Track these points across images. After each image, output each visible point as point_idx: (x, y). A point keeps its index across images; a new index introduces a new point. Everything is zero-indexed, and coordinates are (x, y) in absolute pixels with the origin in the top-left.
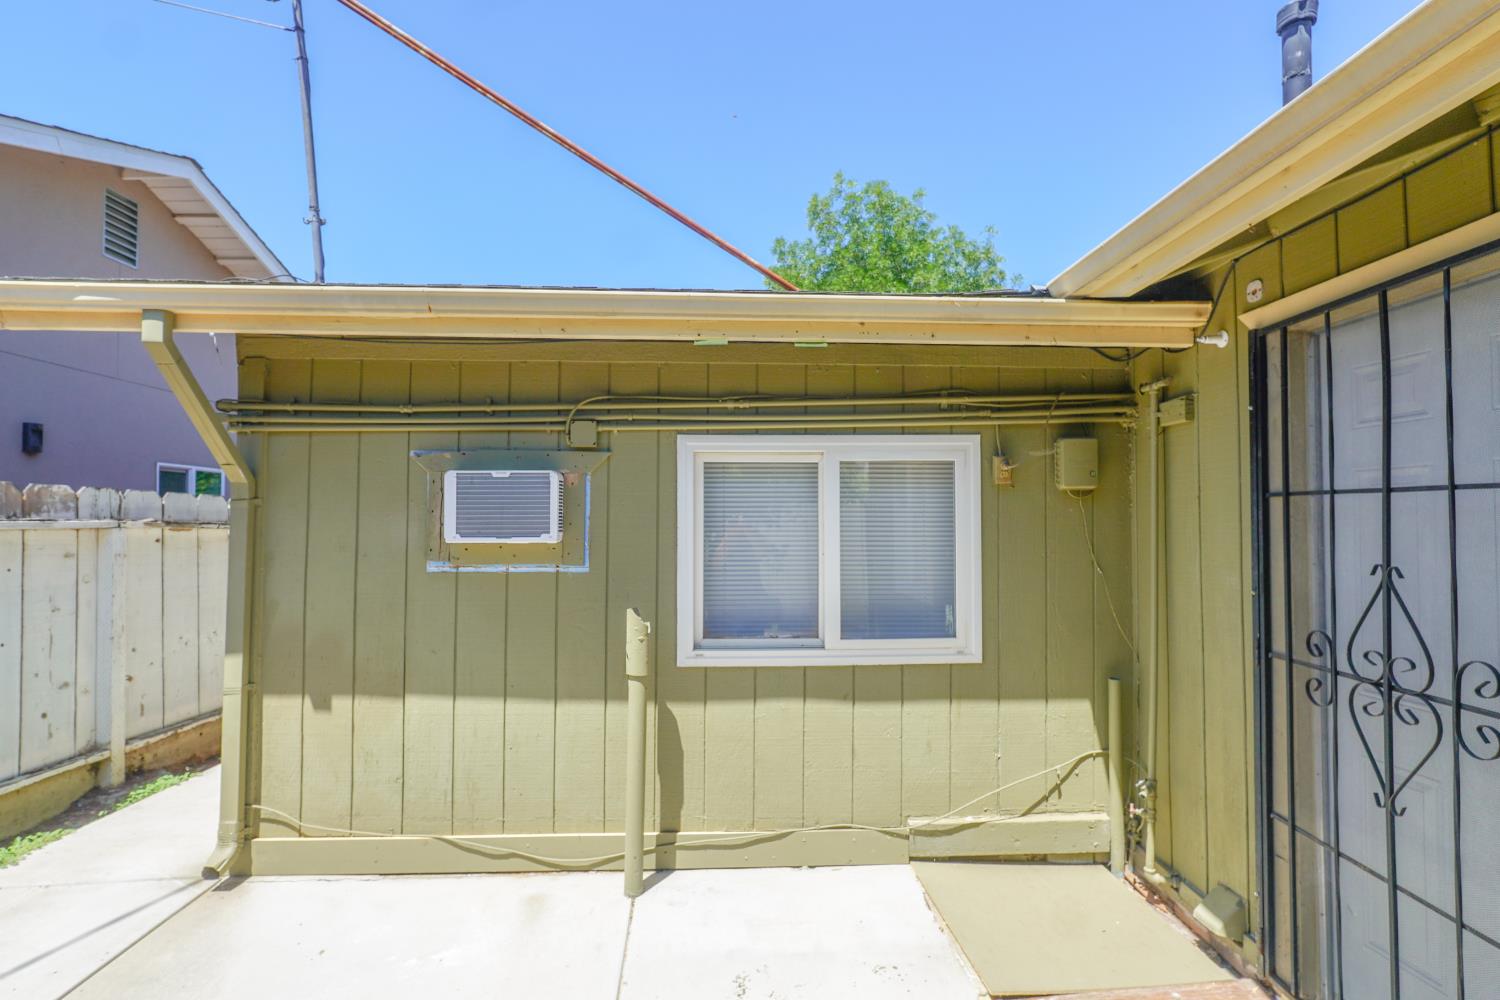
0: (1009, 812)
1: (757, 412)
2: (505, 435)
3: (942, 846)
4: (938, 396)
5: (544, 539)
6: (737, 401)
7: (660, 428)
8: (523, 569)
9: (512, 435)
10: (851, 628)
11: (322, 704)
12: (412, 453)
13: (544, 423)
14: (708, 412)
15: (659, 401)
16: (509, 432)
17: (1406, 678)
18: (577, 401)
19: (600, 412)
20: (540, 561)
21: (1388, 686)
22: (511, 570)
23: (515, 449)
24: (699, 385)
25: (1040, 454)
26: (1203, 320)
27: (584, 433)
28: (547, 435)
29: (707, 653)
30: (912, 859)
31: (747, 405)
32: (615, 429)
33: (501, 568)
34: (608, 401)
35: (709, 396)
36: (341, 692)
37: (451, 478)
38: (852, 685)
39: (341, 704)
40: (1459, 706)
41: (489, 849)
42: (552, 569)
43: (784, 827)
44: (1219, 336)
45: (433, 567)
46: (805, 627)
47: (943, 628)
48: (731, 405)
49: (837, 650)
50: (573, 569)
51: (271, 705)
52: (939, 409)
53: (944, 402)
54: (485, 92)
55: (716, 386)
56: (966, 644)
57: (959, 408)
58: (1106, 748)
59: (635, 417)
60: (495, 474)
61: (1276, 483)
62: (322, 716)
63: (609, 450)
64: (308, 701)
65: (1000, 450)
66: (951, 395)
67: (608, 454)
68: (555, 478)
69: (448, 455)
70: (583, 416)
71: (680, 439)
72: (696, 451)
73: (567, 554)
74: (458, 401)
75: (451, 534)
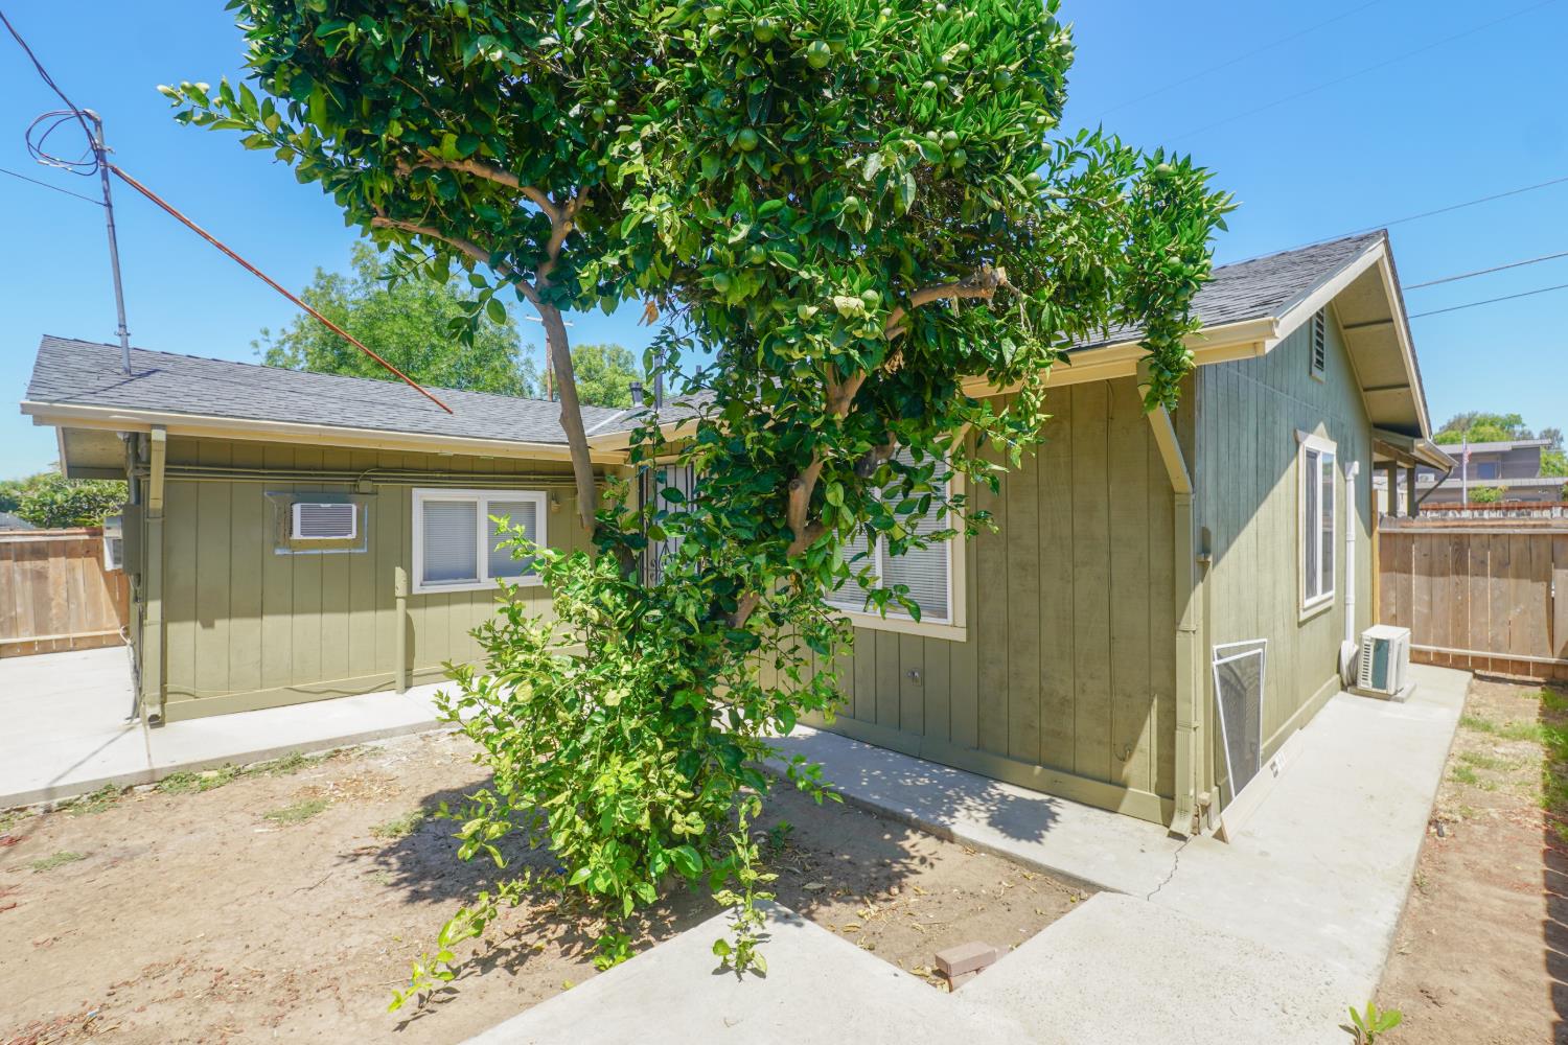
1: (450, 478)
2: (320, 486)
4: (529, 474)
5: (349, 537)
6: (442, 473)
7: (404, 485)
8: (329, 551)
9: (325, 486)
10: (496, 571)
11: (208, 625)
12: (265, 495)
13: (343, 481)
14: (427, 478)
15: (403, 472)
16: (322, 484)
18: (366, 471)
19: (376, 476)
20: (343, 548)
22: (324, 552)
23: (324, 493)
24: (422, 465)
25: (568, 499)
26: (627, 456)
27: (365, 486)
28: (346, 485)
29: (425, 588)
31: (447, 475)
32: (380, 484)
33: (319, 552)
34: (376, 471)
35: (426, 470)
36: (222, 617)
37: (297, 508)
38: (492, 597)
39: (220, 624)
41: (313, 689)
42: (347, 551)
45: (278, 552)
46: (471, 574)
48: (438, 475)
49: (487, 583)
50: (358, 551)
51: (172, 628)
52: (529, 480)
53: (532, 477)
54: (258, 274)
55: (431, 466)
56: (538, 579)
57: (538, 480)
59: (390, 479)
60: (322, 505)
62: (209, 632)
63: (378, 494)
64: (198, 624)
65: (553, 498)
66: (535, 474)
67: (376, 496)
68: (354, 508)
69: (288, 495)
70: (366, 478)
71: (414, 490)
72: (421, 495)
73: (355, 543)
74: (294, 468)
75: (297, 535)
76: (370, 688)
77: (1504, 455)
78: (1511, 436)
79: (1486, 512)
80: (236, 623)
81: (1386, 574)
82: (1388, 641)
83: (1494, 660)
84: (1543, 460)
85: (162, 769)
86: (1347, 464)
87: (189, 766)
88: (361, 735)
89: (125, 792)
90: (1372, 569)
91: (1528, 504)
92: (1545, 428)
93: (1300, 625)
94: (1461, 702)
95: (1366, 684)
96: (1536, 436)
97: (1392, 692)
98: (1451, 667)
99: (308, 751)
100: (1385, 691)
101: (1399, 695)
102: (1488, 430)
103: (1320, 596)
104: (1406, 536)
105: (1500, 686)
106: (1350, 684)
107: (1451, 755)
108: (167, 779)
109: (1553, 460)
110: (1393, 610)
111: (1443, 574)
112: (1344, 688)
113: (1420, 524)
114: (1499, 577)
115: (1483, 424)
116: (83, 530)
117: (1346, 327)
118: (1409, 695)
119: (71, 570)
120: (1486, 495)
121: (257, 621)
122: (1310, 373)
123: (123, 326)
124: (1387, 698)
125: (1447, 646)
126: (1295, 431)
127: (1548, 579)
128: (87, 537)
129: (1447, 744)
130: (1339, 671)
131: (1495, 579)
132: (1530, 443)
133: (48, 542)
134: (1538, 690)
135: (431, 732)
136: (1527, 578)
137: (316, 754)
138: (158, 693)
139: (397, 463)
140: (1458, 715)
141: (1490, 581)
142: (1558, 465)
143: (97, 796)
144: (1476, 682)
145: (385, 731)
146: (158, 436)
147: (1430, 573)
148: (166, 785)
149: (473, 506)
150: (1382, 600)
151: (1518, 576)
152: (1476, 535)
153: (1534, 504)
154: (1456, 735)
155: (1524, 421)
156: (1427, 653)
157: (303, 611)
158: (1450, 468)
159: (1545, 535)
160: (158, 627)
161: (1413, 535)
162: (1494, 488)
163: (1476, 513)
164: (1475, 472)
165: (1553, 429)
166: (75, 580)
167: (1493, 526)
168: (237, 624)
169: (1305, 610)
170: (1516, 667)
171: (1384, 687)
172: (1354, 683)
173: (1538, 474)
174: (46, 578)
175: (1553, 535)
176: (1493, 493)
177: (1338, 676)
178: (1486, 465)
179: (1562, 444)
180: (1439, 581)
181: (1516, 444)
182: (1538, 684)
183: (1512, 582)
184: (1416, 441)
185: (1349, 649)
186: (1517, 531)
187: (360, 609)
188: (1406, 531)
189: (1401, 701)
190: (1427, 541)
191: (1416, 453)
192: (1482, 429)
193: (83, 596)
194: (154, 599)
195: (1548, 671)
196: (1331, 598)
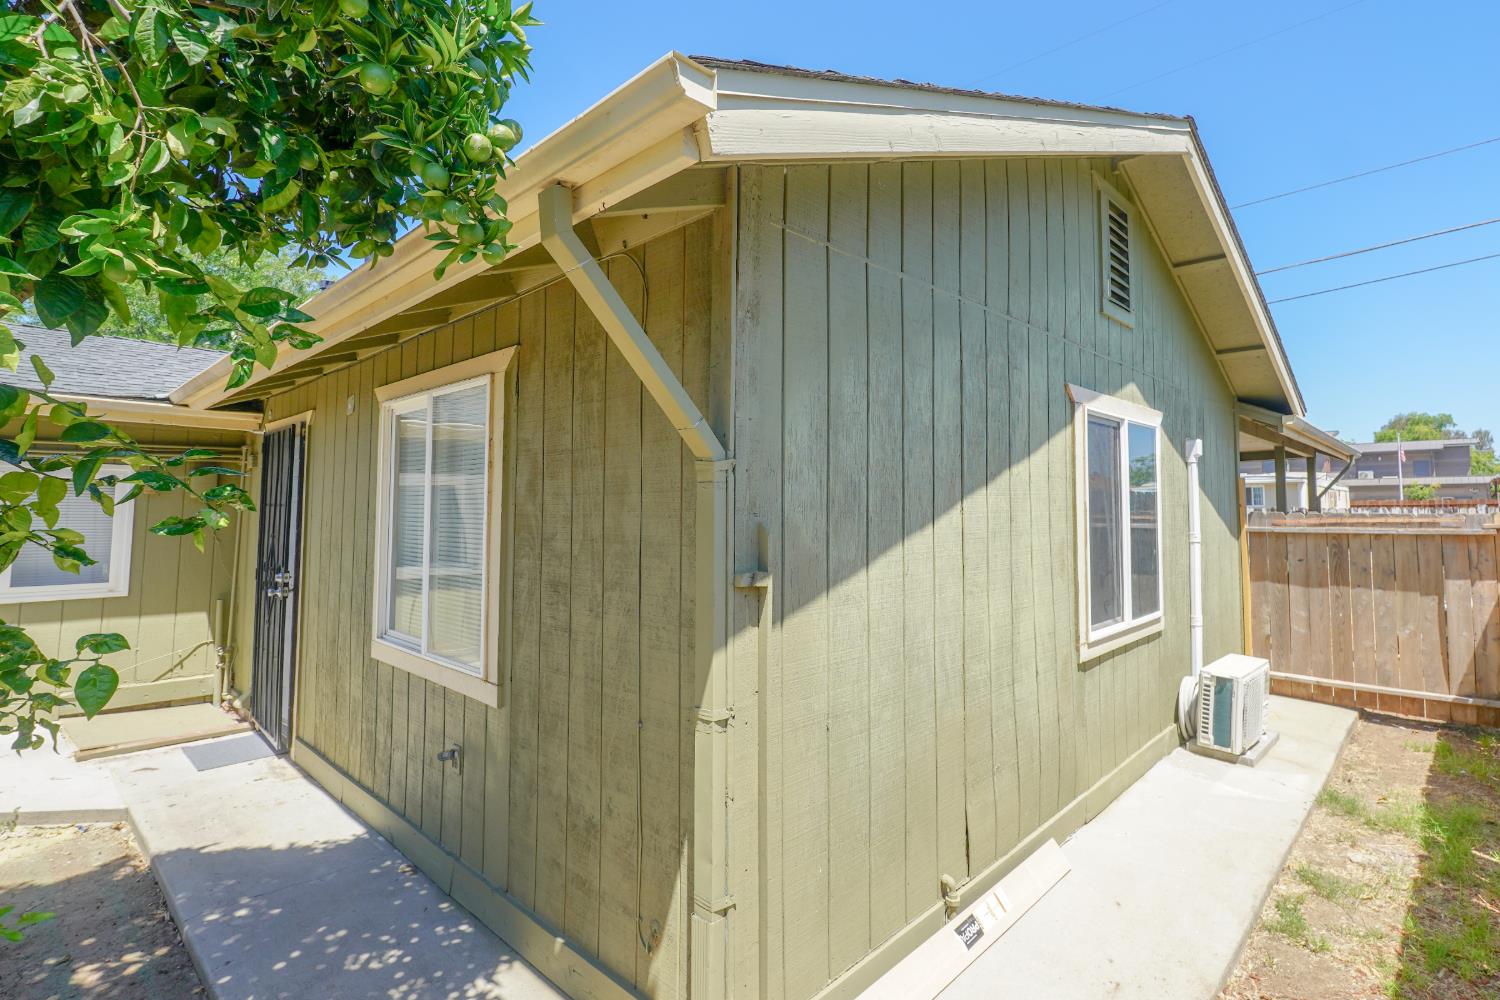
26: (260, 420)
56: (115, 587)
58: (214, 638)
77: (1436, 453)
78: (1447, 435)
79: (1415, 509)
81: (1258, 583)
82: (1231, 680)
83: (1382, 696)
84: (1473, 459)
86: (1188, 443)
90: (1241, 579)
91: (1459, 502)
92: (1477, 429)
93: (1084, 667)
94: (1328, 761)
95: (1206, 740)
96: (1470, 436)
97: (1238, 751)
98: (1333, 704)
100: (1229, 750)
101: (1249, 755)
102: (1422, 429)
103: (1128, 621)
104: (1279, 535)
105: (1389, 730)
106: (1187, 738)
107: (1283, 869)
109: (1483, 459)
110: (1267, 629)
111: (1322, 584)
112: (1183, 743)
113: (1293, 522)
114: (1384, 589)
115: (1418, 424)
117: (1176, 265)
118: (1265, 752)
120: (1420, 492)
122: (1101, 310)
124: (1232, 759)
125: (1328, 677)
126: (1066, 386)
127: (1440, 593)
129: (1284, 848)
130: (1177, 719)
131: (1379, 591)
132: (1460, 441)
134: (1431, 739)
136: (1416, 591)
140: (1317, 788)
141: (1375, 593)
142: (1488, 464)
144: (1361, 724)
147: (1307, 584)
150: (1254, 617)
151: (1405, 588)
152: (1356, 535)
153: (1465, 501)
154: (1305, 824)
155: (1455, 421)
156: (1306, 685)
158: (1351, 457)
159: (1433, 536)
161: (1285, 535)
162: (1428, 486)
163: (1405, 511)
164: (1411, 469)
165: (1483, 429)
167: (1374, 524)
169: (1091, 645)
170: (1408, 705)
171: (1228, 744)
172: (1193, 737)
173: (1469, 472)
175: (1442, 536)
176: (1426, 491)
177: (1175, 725)
178: (1422, 462)
179: (1493, 445)
180: (1316, 592)
181: (1447, 442)
182: (1435, 726)
183: (1399, 594)
184: (1284, 417)
185: (1188, 689)
186: (1401, 531)
188: (1277, 529)
189: (1250, 764)
190: (1301, 542)
191: (1286, 433)
192: (1417, 428)
195: (1445, 711)
196: (1157, 621)
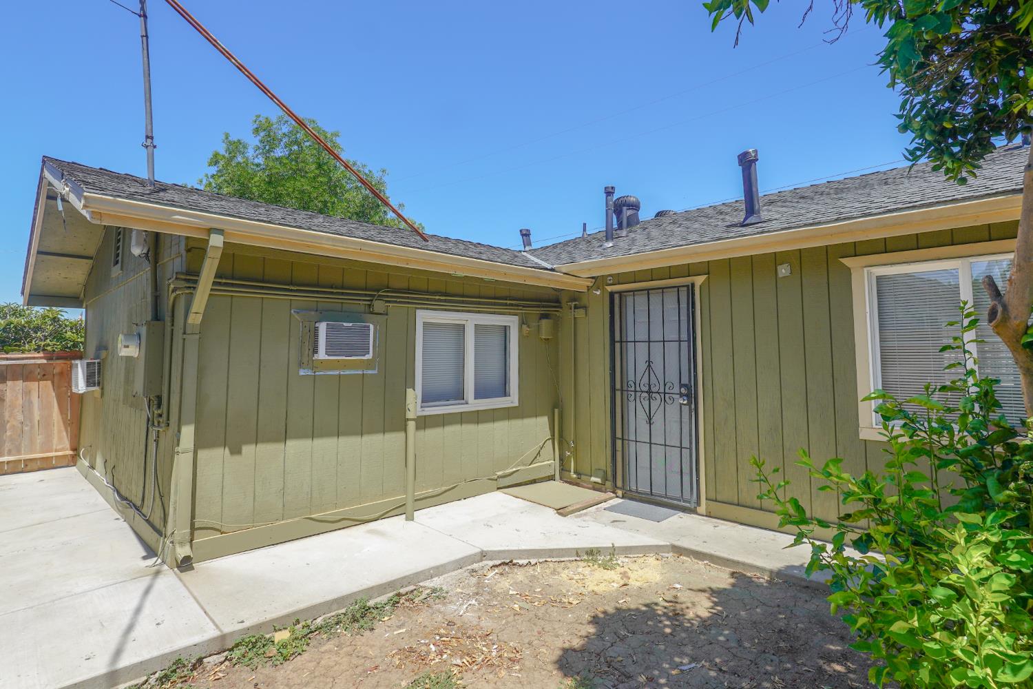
0: (525, 465)
2: (340, 305)
3: (507, 481)
4: (506, 300)
5: (366, 357)
6: (440, 296)
7: (409, 306)
8: (348, 372)
9: (344, 305)
10: (479, 395)
11: (236, 451)
12: (292, 312)
13: (360, 300)
14: (428, 299)
15: (409, 293)
16: (342, 303)
17: (653, 389)
18: (378, 291)
19: (388, 296)
20: (358, 368)
21: (649, 392)
22: (342, 373)
23: (345, 312)
24: (424, 287)
25: (534, 324)
26: (592, 284)
27: (379, 306)
28: (361, 305)
29: (426, 409)
30: (498, 489)
31: (444, 298)
32: (391, 305)
33: (338, 372)
34: (388, 291)
35: (427, 292)
36: (248, 442)
37: (323, 327)
38: (477, 417)
39: (247, 449)
40: (665, 393)
41: (329, 518)
42: (361, 372)
43: (455, 483)
44: (597, 291)
45: (302, 373)
46: (458, 395)
47: (505, 393)
48: (437, 297)
49: (473, 404)
50: (370, 372)
51: (202, 454)
52: (506, 305)
53: (508, 302)
55: (432, 288)
56: (513, 400)
57: (513, 305)
58: (553, 435)
59: (400, 300)
60: (345, 324)
61: (617, 338)
62: (237, 458)
63: (387, 314)
64: (227, 450)
65: (522, 323)
66: (510, 300)
67: (386, 317)
68: (372, 327)
69: (313, 313)
70: (380, 298)
71: (418, 311)
72: (424, 316)
73: (369, 364)
74: (318, 285)
75: (322, 355)
76: (377, 515)
80: (262, 447)
85: (232, 634)
87: (259, 626)
88: (417, 574)
89: (194, 668)
99: (371, 598)
108: (237, 645)
116: (41, 355)
119: (27, 393)
121: (280, 446)
123: (149, 137)
128: (45, 361)
133: (7, 366)
135: (475, 566)
137: (378, 600)
138: (188, 530)
139: (403, 284)
143: (166, 676)
145: (437, 568)
146: (216, 241)
148: (237, 653)
149: (461, 329)
157: (322, 436)
160: (191, 455)
166: (31, 403)
168: (265, 449)
174: (4, 400)
187: (372, 431)
193: (37, 417)
194: (188, 423)
